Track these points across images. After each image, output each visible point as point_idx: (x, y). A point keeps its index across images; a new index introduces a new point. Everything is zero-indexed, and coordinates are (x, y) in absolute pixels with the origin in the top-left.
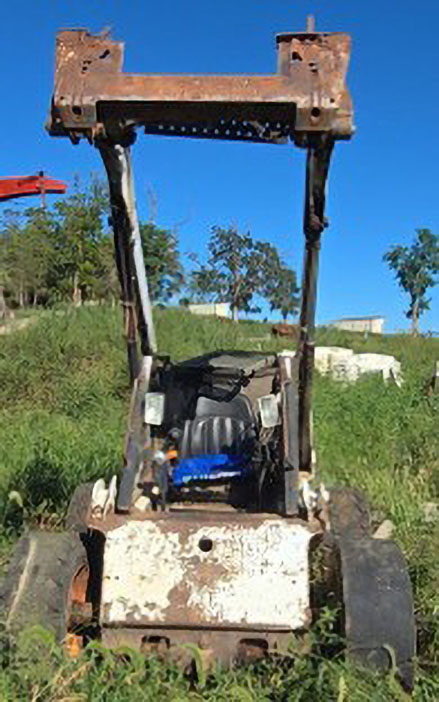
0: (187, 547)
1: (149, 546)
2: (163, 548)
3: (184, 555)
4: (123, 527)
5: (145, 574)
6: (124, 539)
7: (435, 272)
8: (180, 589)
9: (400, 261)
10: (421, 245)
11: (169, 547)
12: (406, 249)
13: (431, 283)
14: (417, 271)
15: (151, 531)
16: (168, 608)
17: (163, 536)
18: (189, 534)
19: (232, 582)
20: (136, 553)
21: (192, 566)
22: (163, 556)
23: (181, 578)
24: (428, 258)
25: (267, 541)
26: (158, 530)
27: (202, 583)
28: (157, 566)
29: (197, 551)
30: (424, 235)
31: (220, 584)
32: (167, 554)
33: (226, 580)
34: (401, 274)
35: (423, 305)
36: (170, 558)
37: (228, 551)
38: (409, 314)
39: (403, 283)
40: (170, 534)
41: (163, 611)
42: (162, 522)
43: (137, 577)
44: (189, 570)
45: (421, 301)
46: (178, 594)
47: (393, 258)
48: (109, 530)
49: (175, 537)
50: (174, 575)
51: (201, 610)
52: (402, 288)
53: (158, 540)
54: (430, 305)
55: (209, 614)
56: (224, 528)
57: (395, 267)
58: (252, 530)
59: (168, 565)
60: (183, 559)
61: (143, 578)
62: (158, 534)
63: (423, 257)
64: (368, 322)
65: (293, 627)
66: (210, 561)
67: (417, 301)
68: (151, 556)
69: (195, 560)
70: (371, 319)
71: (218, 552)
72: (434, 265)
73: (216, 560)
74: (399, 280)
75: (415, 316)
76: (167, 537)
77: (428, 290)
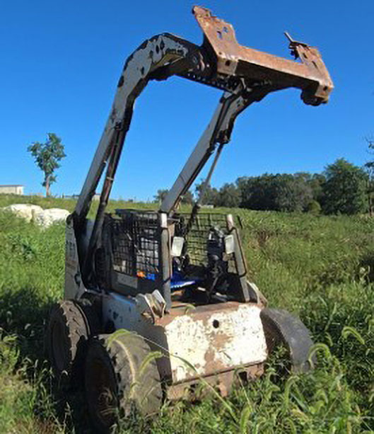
0: (208, 327)
1: (189, 330)
2: (196, 330)
3: (208, 332)
4: (173, 322)
5: (190, 348)
6: (176, 329)
7: (59, 160)
8: (209, 352)
9: (38, 152)
10: (51, 143)
11: (199, 329)
12: (41, 145)
13: (57, 166)
14: (48, 158)
15: (189, 321)
16: (206, 365)
17: (194, 323)
18: (207, 320)
19: (232, 342)
20: (183, 336)
21: (212, 338)
22: (197, 335)
23: (208, 346)
24: (55, 151)
25: (242, 316)
26: (192, 320)
27: (218, 346)
28: (195, 341)
29: (213, 329)
30: (52, 137)
31: (227, 345)
32: (199, 334)
33: (229, 342)
34: (39, 160)
35: (52, 179)
36: (201, 335)
37: (226, 326)
38: (44, 184)
39: (40, 165)
40: (198, 321)
41: (203, 367)
42: (192, 315)
43: (187, 351)
44: (211, 340)
45: (51, 177)
46: (209, 356)
47: (34, 149)
48: (166, 324)
49: (200, 323)
50: (205, 345)
51: (221, 362)
52: (39, 168)
53: (193, 326)
54: (56, 179)
55: (226, 363)
56: (222, 313)
57: (36, 155)
58: (235, 312)
59: (201, 340)
60: (207, 335)
61: (190, 350)
62: (192, 323)
63: (52, 151)
64: (14, 188)
65: (262, 361)
66: (220, 333)
67: (49, 177)
68: (191, 337)
69: (213, 334)
70: (16, 186)
71: (223, 327)
72: (58, 156)
73: (222, 332)
74: (37, 163)
75: (48, 186)
76: (197, 324)
77: (55, 170)
